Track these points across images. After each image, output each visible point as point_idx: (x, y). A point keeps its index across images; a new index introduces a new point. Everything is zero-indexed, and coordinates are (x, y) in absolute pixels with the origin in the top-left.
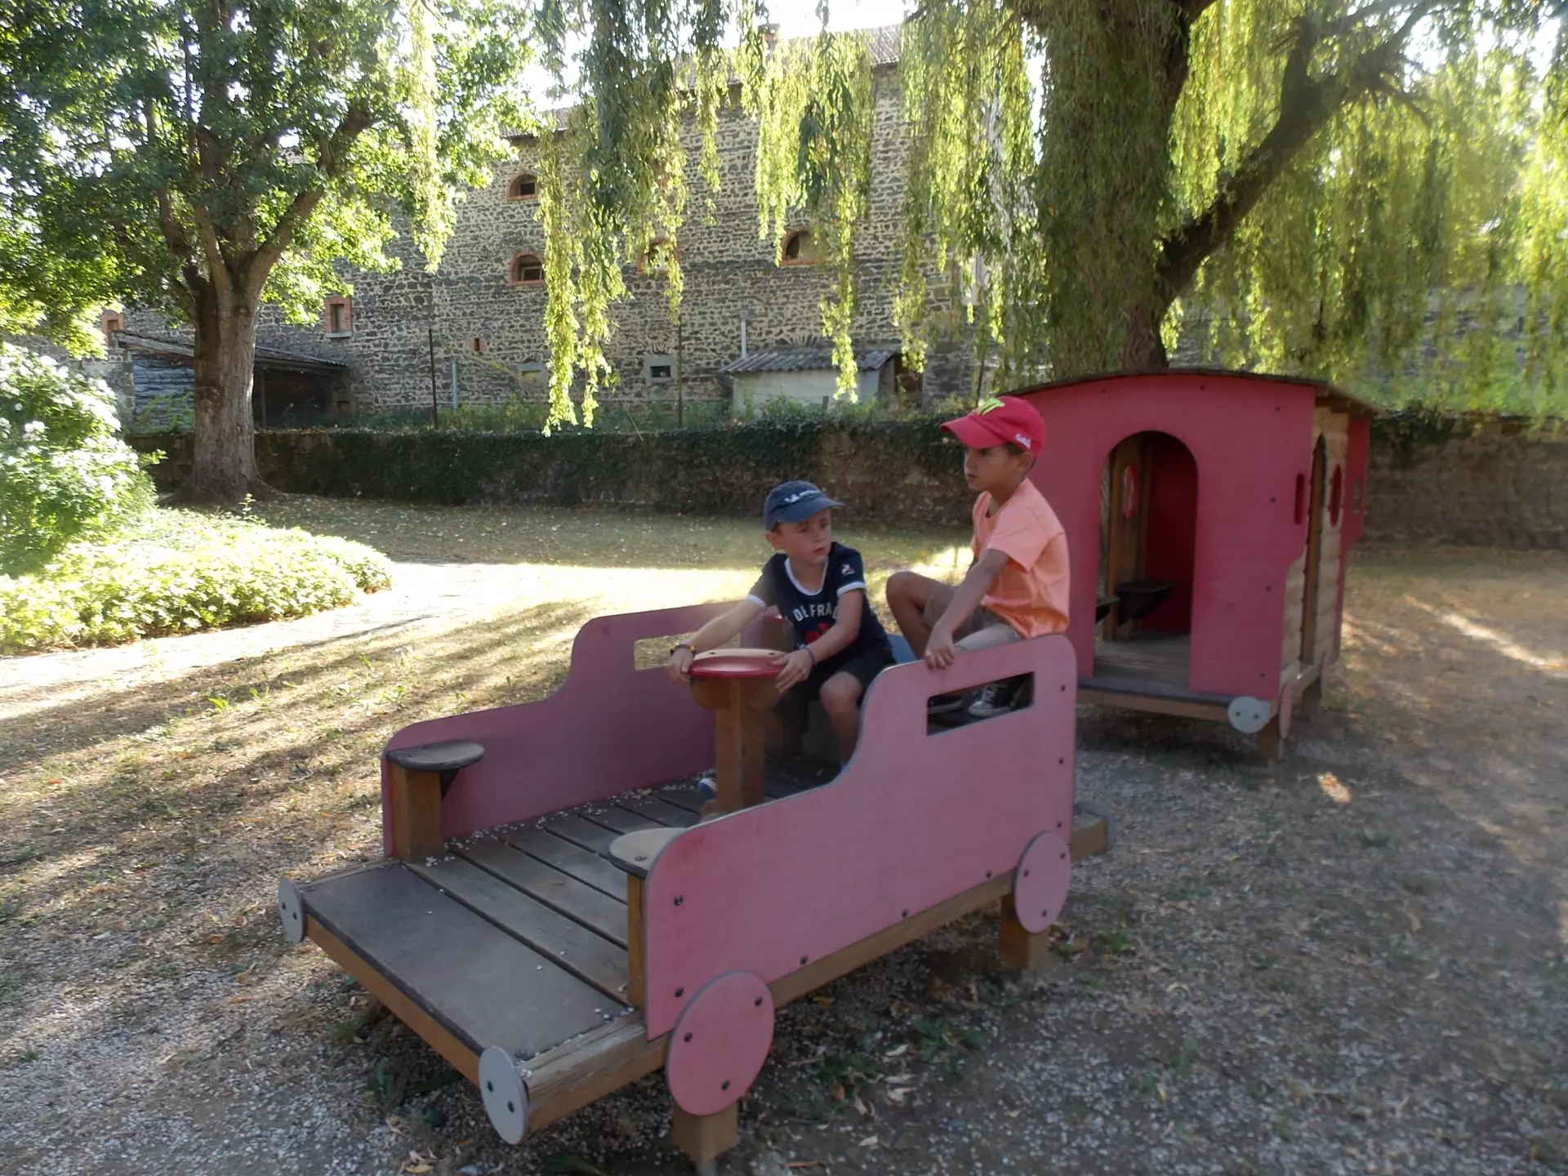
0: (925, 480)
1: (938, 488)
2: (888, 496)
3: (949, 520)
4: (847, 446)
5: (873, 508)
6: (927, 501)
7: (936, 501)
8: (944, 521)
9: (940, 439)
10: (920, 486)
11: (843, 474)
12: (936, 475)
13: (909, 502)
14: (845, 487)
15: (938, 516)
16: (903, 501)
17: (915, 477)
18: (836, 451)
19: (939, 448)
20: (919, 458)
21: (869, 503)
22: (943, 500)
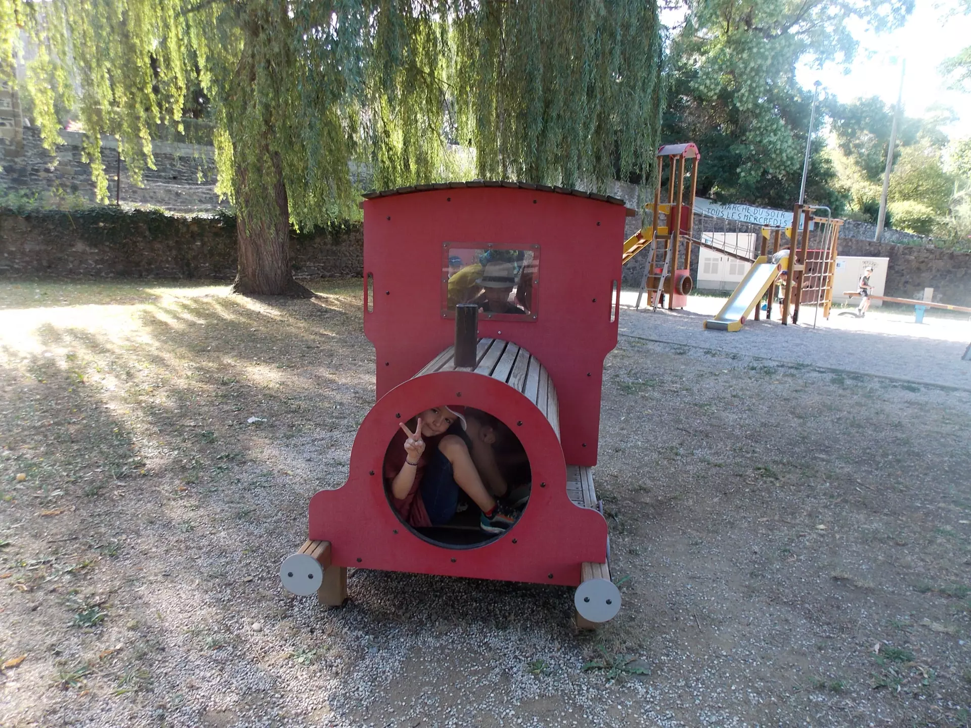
0: (88, 249)
1: (97, 254)
2: (60, 259)
3: (107, 274)
4: (23, 226)
5: (49, 267)
6: (90, 262)
7: (96, 262)
8: (103, 274)
9: (97, 224)
10: (84, 253)
11: (22, 244)
12: (96, 246)
13: (77, 263)
14: (23, 253)
15: (100, 271)
16: (72, 262)
17: (80, 246)
18: (13, 229)
19: (98, 228)
20: (82, 235)
21: (45, 263)
22: (102, 261)
